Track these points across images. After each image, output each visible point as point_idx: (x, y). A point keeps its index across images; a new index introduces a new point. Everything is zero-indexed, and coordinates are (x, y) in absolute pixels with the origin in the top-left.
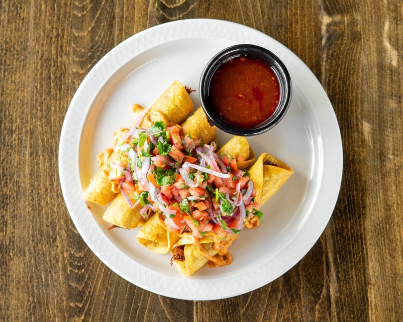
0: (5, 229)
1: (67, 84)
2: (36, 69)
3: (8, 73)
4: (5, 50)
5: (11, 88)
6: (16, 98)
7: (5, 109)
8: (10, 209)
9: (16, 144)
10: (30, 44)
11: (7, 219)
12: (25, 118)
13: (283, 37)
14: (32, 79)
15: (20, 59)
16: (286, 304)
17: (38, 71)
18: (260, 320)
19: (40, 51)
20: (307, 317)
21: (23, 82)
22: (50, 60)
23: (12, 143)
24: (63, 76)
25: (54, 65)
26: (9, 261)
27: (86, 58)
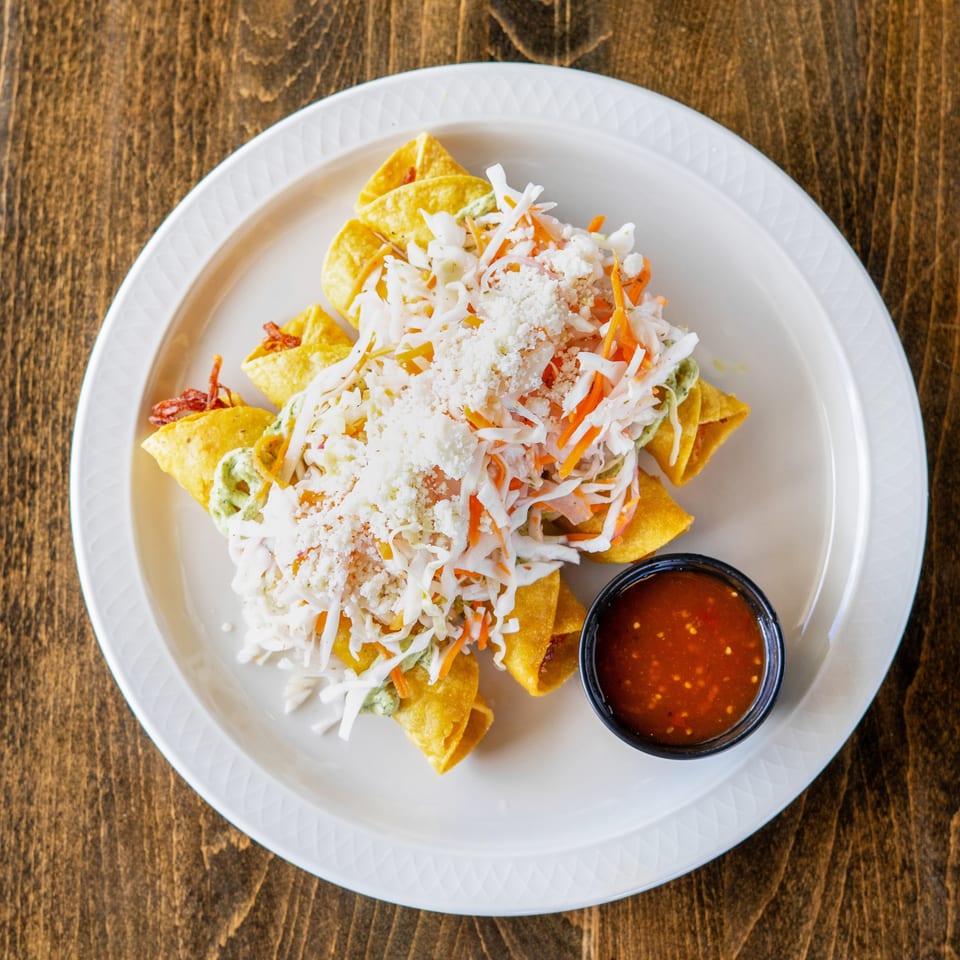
0: (25, 559)
1: (221, 133)
2: (130, 85)
3: (47, 96)
4: (38, 26)
5: (55, 140)
6: (68, 169)
7: (35, 201)
8: (43, 501)
9: (64, 307)
10: (112, 11)
11: (33, 532)
12: (93, 229)
13: (873, 14)
14: (116, 114)
15: (83, 53)
16: (864, 810)
17: (135, 90)
18: (782, 856)
19: (143, 33)
20: (925, 852)
21: (88, 125)
22: (172, 59)
23: (51, 304)
24: (209, 108)
25: (185, 76)
26: (35, 658)
27: (279, 57)
